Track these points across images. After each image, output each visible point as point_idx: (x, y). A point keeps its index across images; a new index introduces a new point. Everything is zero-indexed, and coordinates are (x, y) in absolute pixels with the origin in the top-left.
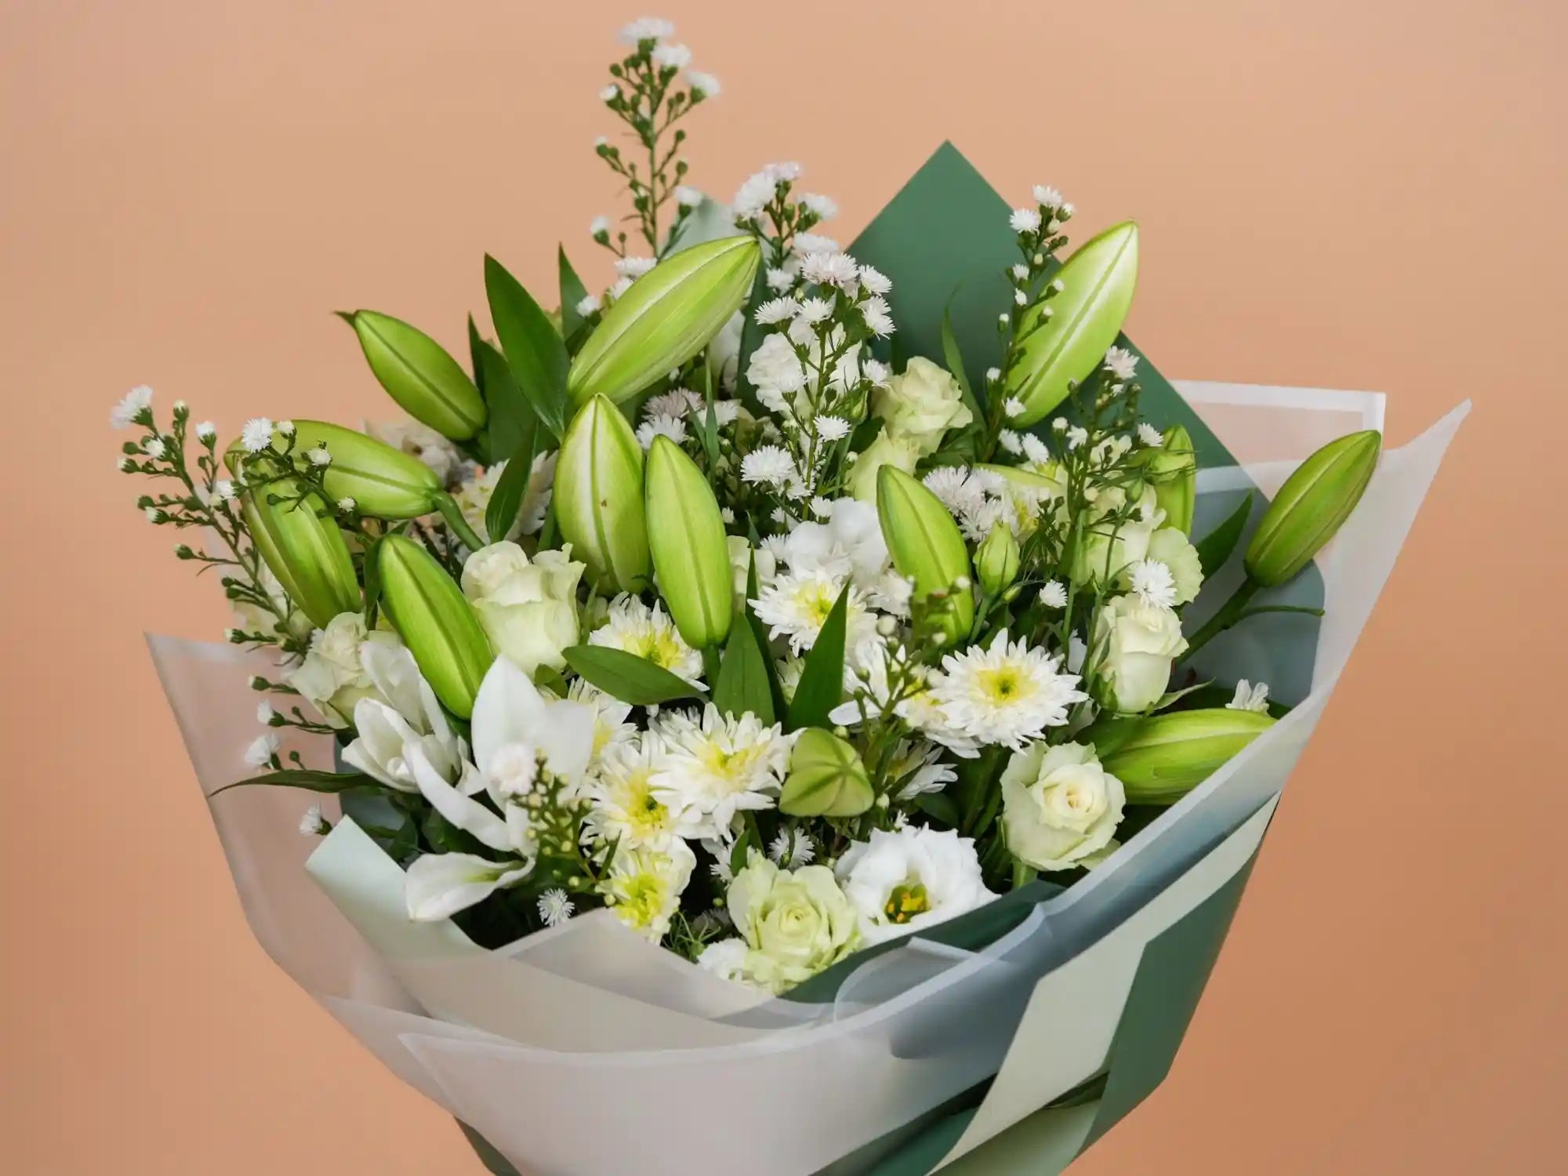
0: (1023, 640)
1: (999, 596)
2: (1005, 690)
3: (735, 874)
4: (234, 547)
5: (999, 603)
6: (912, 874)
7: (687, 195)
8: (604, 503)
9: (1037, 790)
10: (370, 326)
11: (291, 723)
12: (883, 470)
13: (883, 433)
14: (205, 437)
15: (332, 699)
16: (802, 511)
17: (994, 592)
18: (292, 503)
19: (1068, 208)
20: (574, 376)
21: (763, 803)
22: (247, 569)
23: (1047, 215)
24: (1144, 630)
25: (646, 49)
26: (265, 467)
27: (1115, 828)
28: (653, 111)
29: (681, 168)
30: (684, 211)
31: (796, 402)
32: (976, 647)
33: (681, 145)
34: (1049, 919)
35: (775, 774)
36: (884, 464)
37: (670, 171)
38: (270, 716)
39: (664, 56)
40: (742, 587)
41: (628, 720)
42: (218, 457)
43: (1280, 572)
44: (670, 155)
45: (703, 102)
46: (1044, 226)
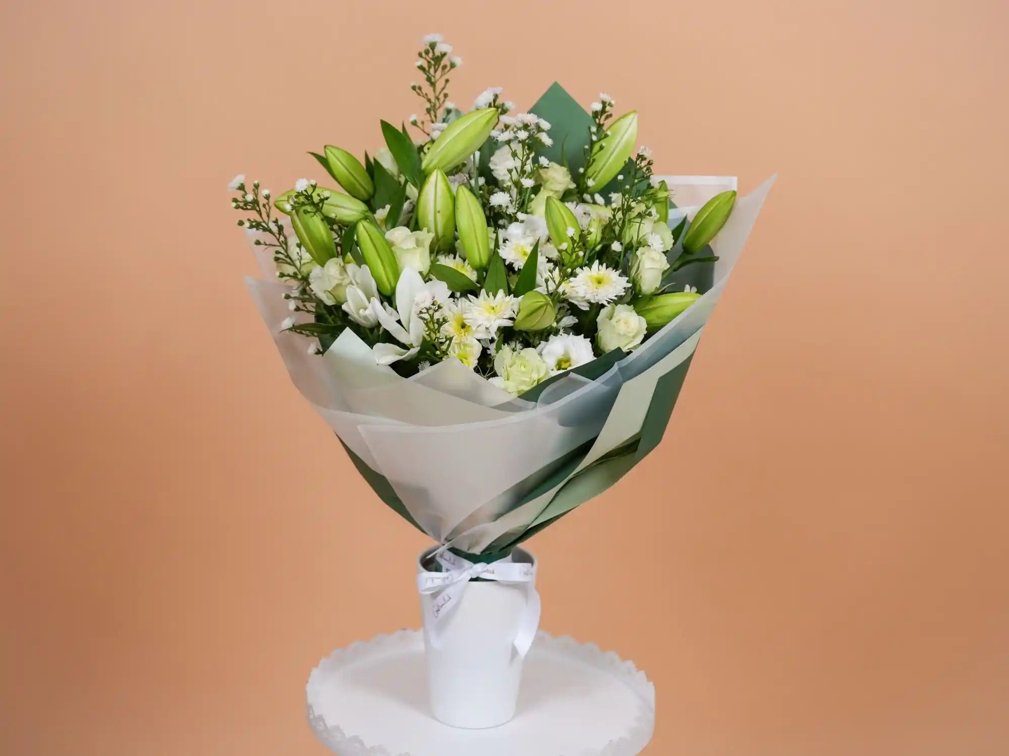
0: (605, 265)
1: (594, 249)
2: (599, 282)
3: (497, 353)
4: (278, 240)
5: (593, 252)
6: (566, 353)
7: (449, 105)
8: (439, 212)
9: (614, 321)
10: (331, 152)
11: (303, 310)
12: (548, 198)
13: (542, 189)
14: (266, 195)
15: (332, 290)
16: (512, 219)
17: (592, 247)
18: (313, 214)
19: (613, 102)
20: (424, 165)
21: (509, 323)
22: (283, 248)
23: (604, 103)
24: (653, 260)
25: (433, 46)
26: (302, 199)
27: (644, 336)
28: (436, 71)
29: (446, 96)
30: (449, 112)
31: (512, 173)
32: (586, 267)
33: (448, 85)
34: (620, 369)
35: (514, 312)
36: (549, 196)
37: (441, 97)
38: (295, 307)
39: (440, 48)
40: (492, 246)
41: (450, 297)
42: (271, 204)
43: (697, 247)
44: (443, 89)
45: (455, 68)
46: (604, 107)
